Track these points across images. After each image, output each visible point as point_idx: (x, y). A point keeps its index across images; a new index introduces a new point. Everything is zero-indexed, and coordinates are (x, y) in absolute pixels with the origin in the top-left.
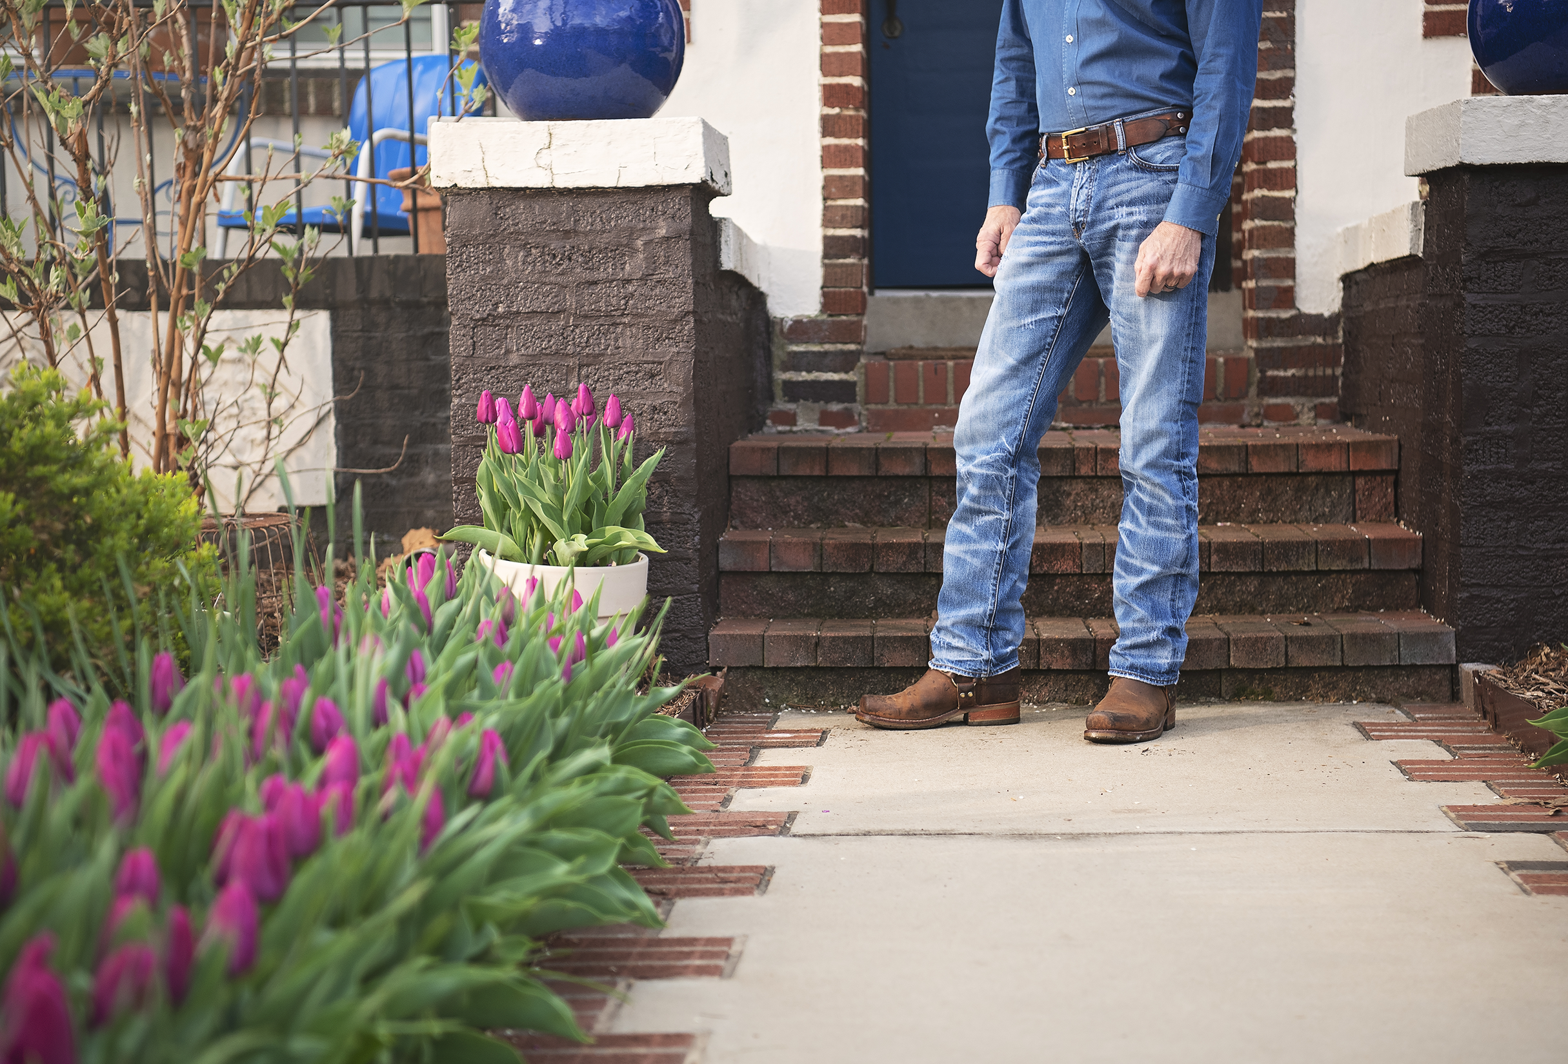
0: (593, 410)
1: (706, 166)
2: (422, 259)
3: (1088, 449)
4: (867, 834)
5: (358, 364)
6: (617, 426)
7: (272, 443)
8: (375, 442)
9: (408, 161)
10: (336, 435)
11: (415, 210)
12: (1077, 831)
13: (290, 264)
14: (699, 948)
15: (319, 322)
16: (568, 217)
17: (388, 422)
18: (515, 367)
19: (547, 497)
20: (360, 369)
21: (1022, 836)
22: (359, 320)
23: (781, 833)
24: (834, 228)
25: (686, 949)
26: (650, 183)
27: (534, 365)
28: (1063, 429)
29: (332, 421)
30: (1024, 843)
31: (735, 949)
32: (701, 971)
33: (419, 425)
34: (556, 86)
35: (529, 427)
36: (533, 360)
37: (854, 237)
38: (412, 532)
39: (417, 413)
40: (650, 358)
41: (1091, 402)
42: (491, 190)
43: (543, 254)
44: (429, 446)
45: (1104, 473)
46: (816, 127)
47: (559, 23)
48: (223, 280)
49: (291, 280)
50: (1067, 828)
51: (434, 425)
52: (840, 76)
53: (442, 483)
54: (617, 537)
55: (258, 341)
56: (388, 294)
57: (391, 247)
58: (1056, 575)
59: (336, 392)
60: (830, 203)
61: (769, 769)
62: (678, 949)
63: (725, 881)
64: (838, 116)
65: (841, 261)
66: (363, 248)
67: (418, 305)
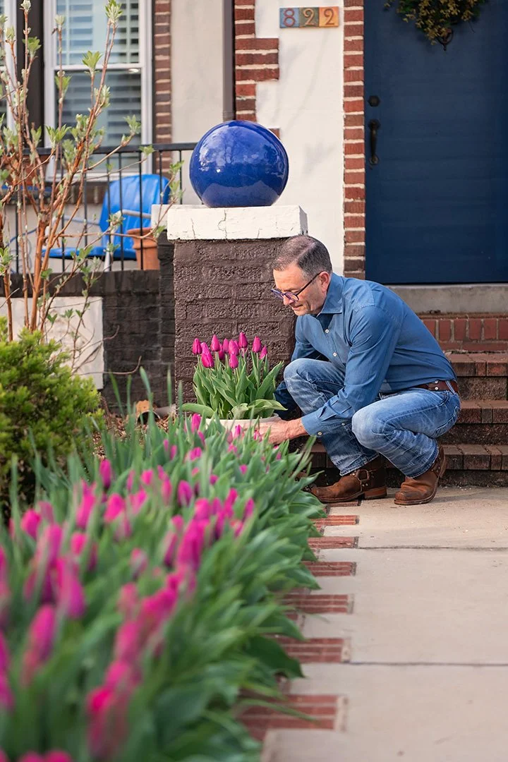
0: (247, 344)
1: (301, 229)
2: (146, 272)
3: (482, 363)
4: (396, 548)
5: (115, 322)
6: (259, 351)
7: (76, 360)
8: (123, 359)
9: (139, 226)
10: (104, 356)
11: (142, 249)
12: (499, 546)
13: (87, 275)
14: (333, 600)
15: (97, 302)
16: (233, 253)
17: (129, 350)
18: (207, 324)
19: (227, 387)
20: (117, 325)
21: (472, 549)
22: (116, 301)
23: (354, 547)
24: (350, 256)
25: (326, 600)
26: (273, 237)
27: (216, 323)
28: (463, 353)
29: (102, 349)
30: (475, 552)
31: (349, 600)
32: (337, 610)
33: (143, 351)
34: (227, 191)
35: (217, 355)
36: (215, 321)
37: (360, 261)
38: (140, 402)
39: (143, 345)
40: (273, 320)
41: (477, 340)
42: (196, 241)
43: (220, 271)
44: (148, 361)
45: (490, 375)
46: (341, 207)
47: (229, 161)
48: (59, 283)
49: (87, 283)
50: (494, 545)
51: (151, 351)
52: (354, 183)
53: (154, 378)
54: (262, 404)
55: (71, 312)
56: (130, 289)
57: (130, 266)
58: (468, 424)
59: (104, 336)
60: (348, 244)
61: (338, 516)
62: (322, 600)
63: (334, 569)
64: (352, 203)
65: (353, 272)
66: (117, 267)
67: (144, 294)
